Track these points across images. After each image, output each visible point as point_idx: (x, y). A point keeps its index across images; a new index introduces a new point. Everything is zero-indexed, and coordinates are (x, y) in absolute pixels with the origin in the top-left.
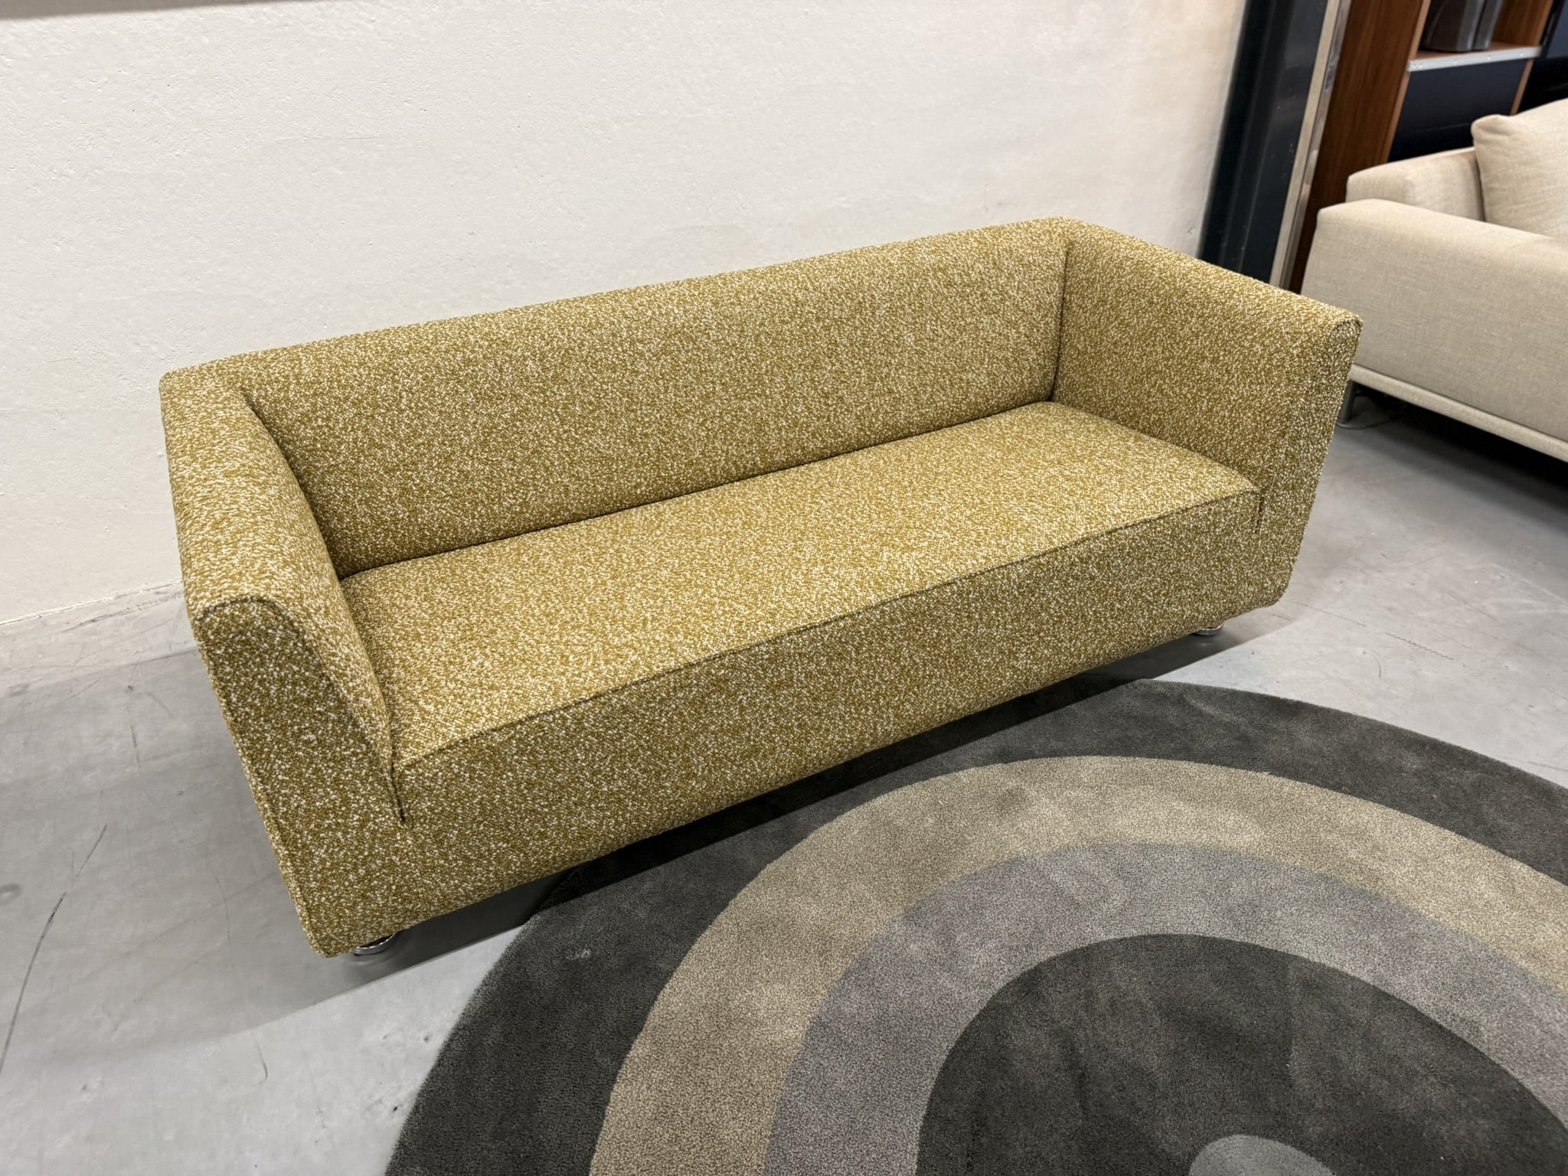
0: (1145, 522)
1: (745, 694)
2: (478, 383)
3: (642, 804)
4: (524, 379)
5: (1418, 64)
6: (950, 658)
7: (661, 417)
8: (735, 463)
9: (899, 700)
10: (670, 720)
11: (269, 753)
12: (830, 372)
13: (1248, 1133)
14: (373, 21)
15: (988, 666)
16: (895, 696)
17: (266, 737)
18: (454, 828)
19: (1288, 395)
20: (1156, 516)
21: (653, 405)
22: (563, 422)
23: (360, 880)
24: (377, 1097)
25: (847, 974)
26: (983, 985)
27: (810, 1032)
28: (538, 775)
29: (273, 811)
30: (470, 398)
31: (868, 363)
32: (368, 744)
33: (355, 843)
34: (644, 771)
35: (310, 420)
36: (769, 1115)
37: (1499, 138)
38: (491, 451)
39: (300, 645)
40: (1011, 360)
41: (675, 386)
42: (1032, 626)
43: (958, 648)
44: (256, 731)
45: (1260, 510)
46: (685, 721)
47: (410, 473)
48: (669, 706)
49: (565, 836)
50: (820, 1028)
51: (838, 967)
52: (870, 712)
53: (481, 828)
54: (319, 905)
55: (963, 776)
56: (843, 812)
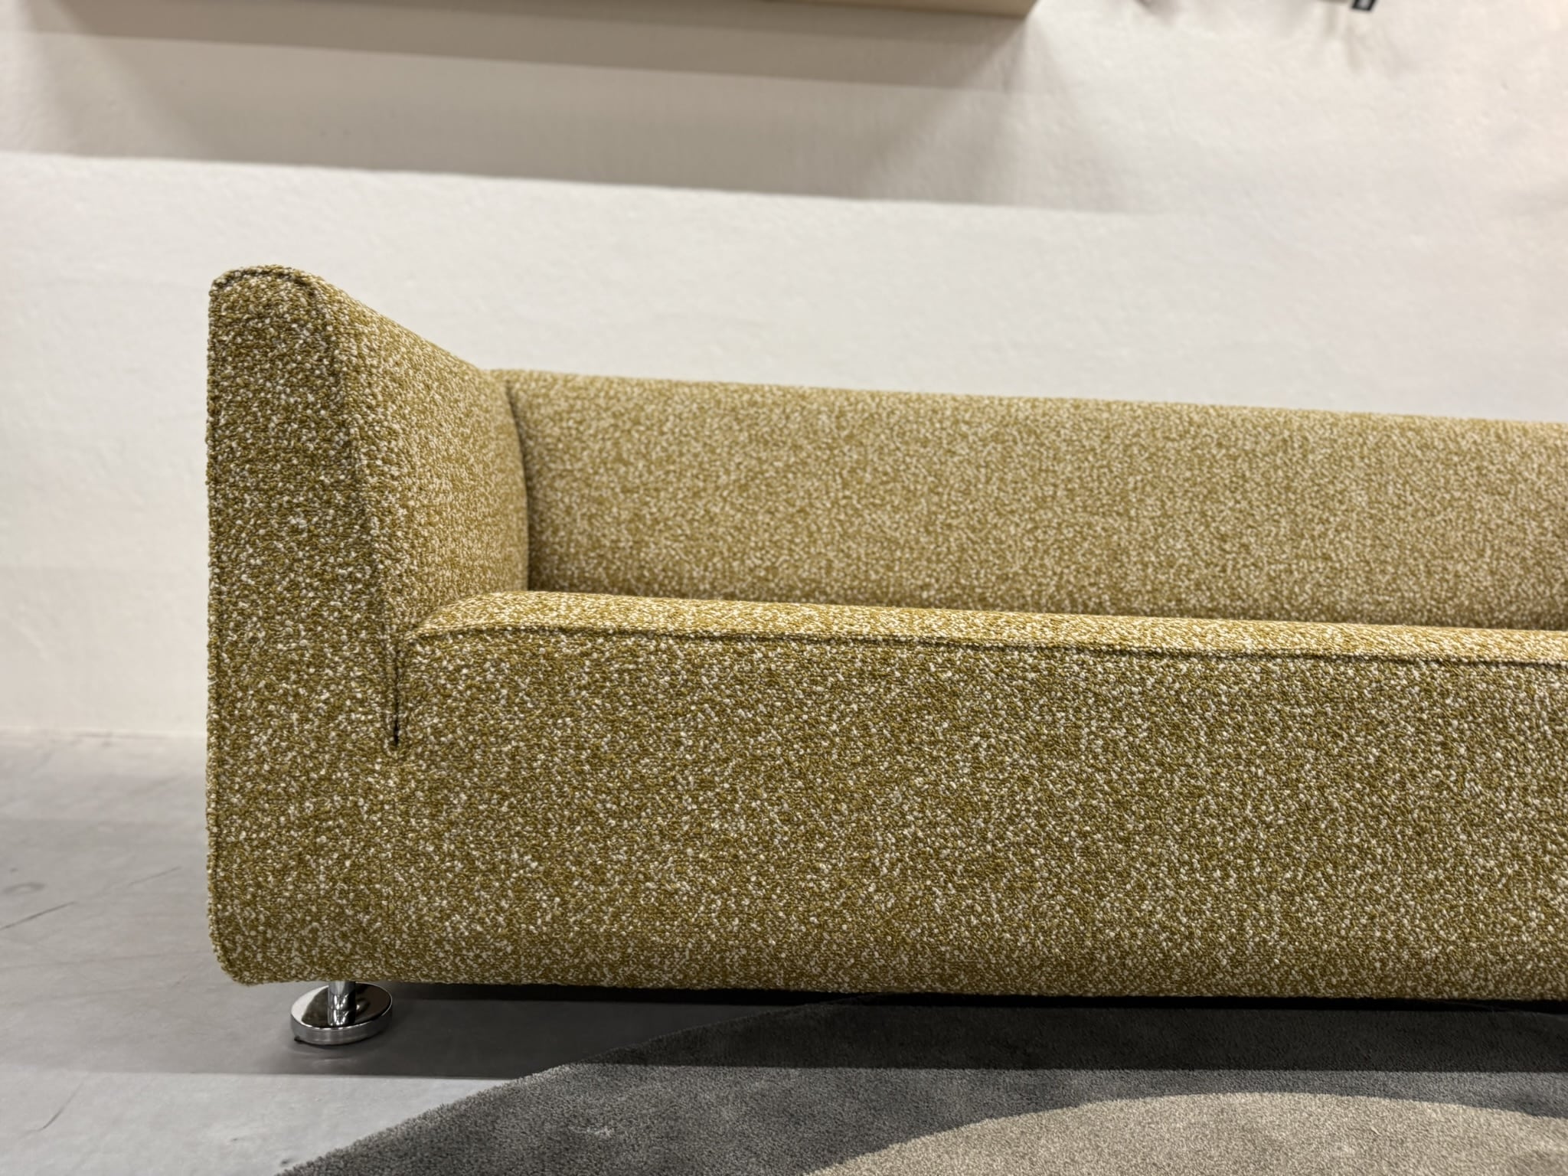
3: (773, 890)
9: (1294, 878)
10: (845, 731)
14: (787, 219)
16: (1286, 867)
18: (463, 787)
23: (303, 824)
28: (611, 743)
31: (1292, 512)
33: (313, 745)
44: (235, 485)
52: (1231, 883)
53: (504, 809)
54: (235, 845)
55: (1430, 1110)
56: (1162, 1094)
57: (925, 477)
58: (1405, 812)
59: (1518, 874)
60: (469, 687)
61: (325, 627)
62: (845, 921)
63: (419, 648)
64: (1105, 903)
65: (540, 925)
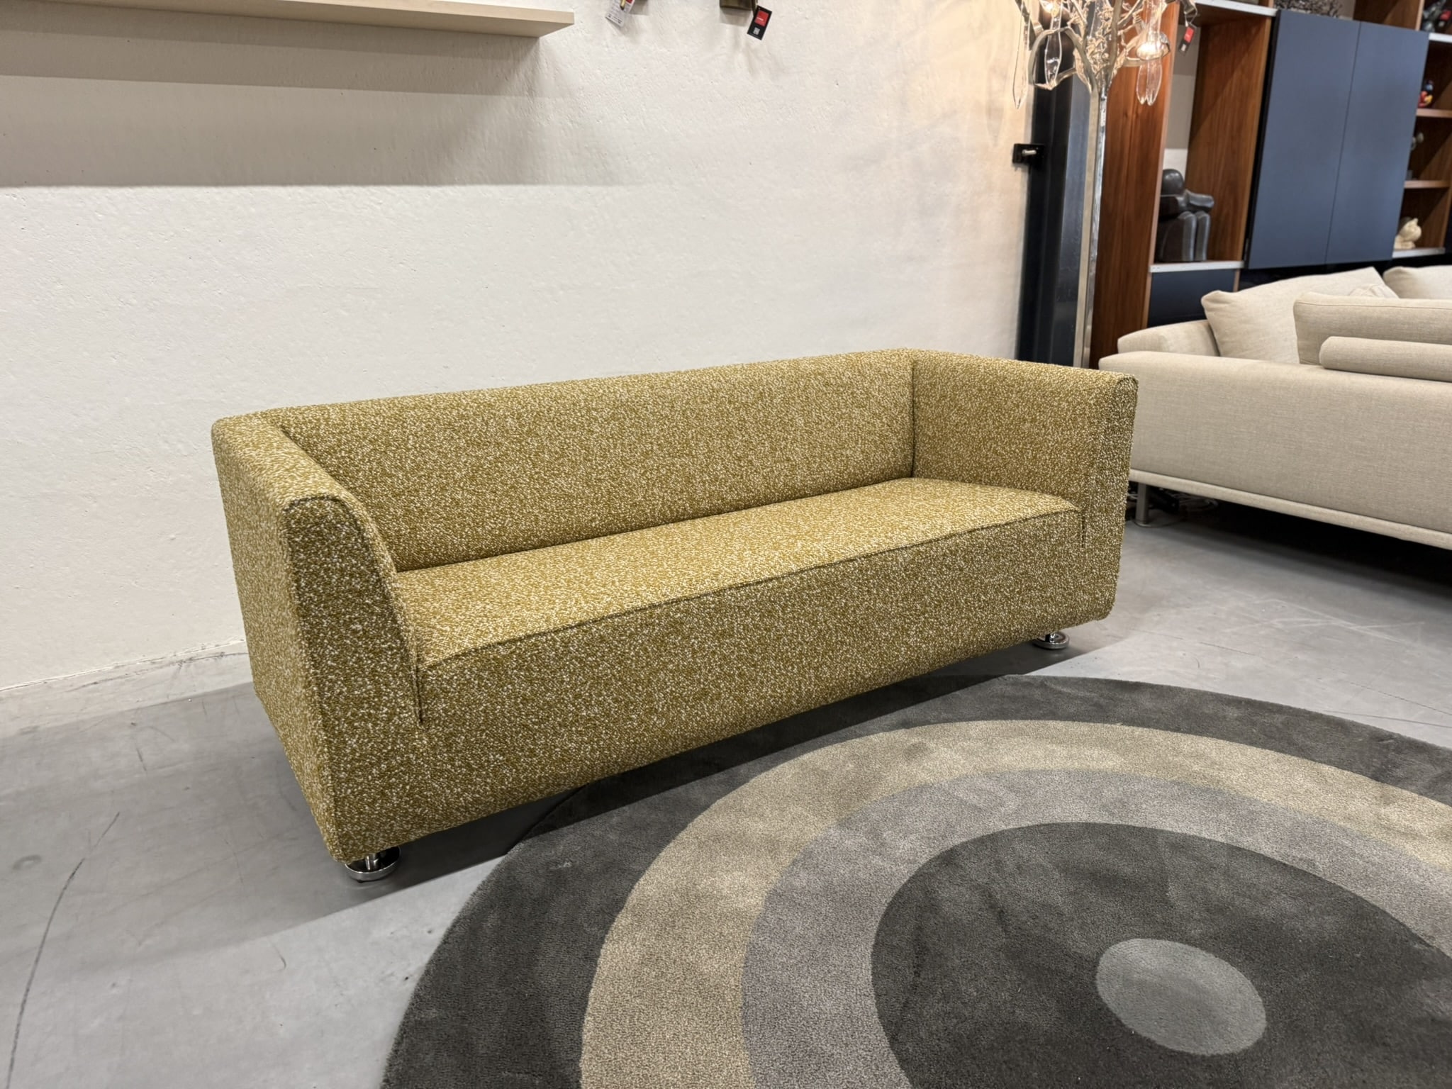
0: (996, 526)
1: (696, 638)
2: (469, 432)
3: (613, 734)
4: (505, 431)
5: (1155, 268)
6: (856, 627)
7: (612, 467)
8: (669, 507)
9: (818, 662)
11: (324, 638)
12: (741, 441)
13: (1143, 937)
14: (381, 204)
15: (886, 640)
16: (814, 658)
17: (323, 623)
18: (462, 733)
19: (1091, 434)
20: (1004, 522)
21: (604, 457)
22: (534, 465)
23: (382, 775)
24: (389, 972)
25: (794, 863)
26: (910, 862)
27: (769, 899)
28: (531, 691)
29: (319, 695)
30: (462, 443)
31: (769, 436)
32: (402, 640)
33: (382, 736)
34: (616, 700)
35: (335, 452)
36: (740, 955)
37: (1222, 306)
38: (477, 485)
39: (359, 541)
40: (879, 442)
41: (622, 444)
42: (919, 607)
43: (862, 619)
44: (316, 616)
45: (1083, 528)
46: (648, 657)
47: (412, 498)
48: (637, 641)
49: (550, 756)
50: (776, 897)
51: (786, 858)
52: (795, 670)
53: (484, 737)
54: (345, 797)
55: (874, 738)
56: (777, 765)
58: (855, 622)
59: (896, 635)
60: (459, 685)
61: (380, 676)
62: (645, 737)
63: (430, 673)
64: (749, 694)
65: (507, 784)
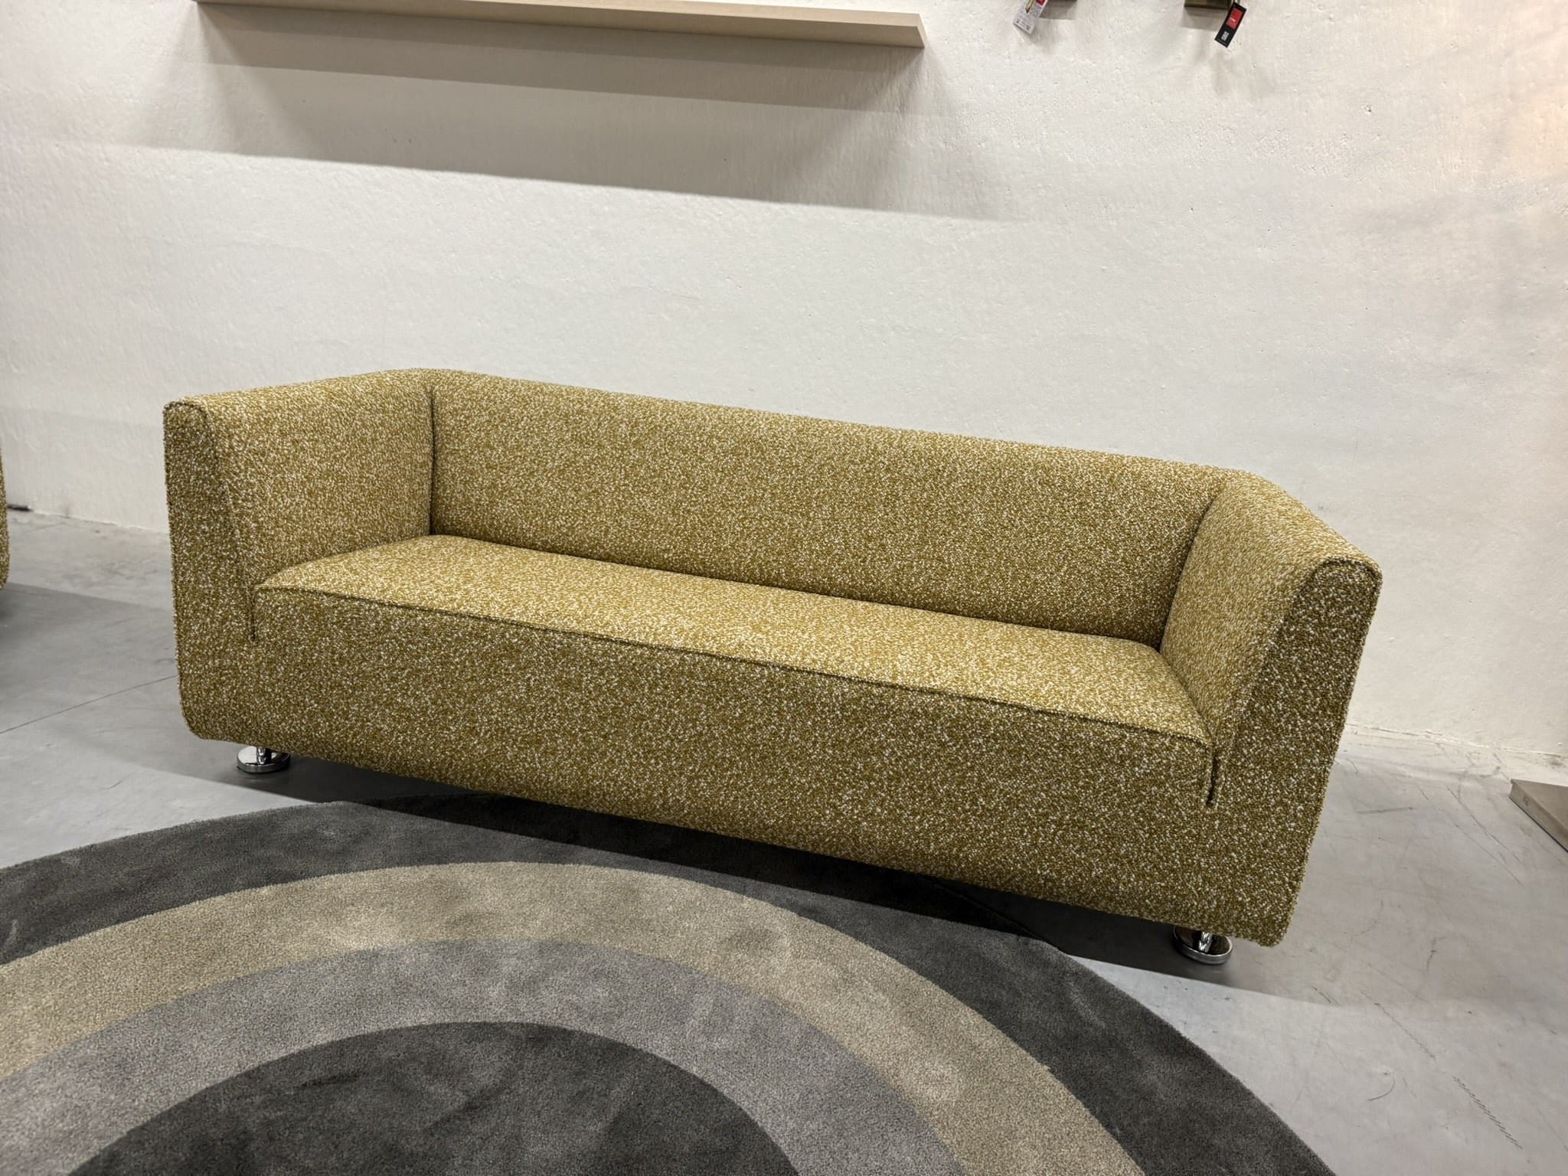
10: (462, 663)
14: (721, 215)
18: (282, 664)
20: (1038, 707)
23: (215, 670)
31: (924, 525)
34: (434, 702)
40: (1098, 579)
44: (178, 507)
45: (1214, 775)
47: (502, 474)
57: (680, 476)
59: (819, 788)
60: (282, 617)
61: (219, 579)
62: (463, 756)
63: (260, 594)
64: (594, 767)
65: (320, 734)
